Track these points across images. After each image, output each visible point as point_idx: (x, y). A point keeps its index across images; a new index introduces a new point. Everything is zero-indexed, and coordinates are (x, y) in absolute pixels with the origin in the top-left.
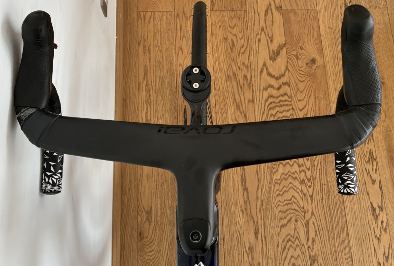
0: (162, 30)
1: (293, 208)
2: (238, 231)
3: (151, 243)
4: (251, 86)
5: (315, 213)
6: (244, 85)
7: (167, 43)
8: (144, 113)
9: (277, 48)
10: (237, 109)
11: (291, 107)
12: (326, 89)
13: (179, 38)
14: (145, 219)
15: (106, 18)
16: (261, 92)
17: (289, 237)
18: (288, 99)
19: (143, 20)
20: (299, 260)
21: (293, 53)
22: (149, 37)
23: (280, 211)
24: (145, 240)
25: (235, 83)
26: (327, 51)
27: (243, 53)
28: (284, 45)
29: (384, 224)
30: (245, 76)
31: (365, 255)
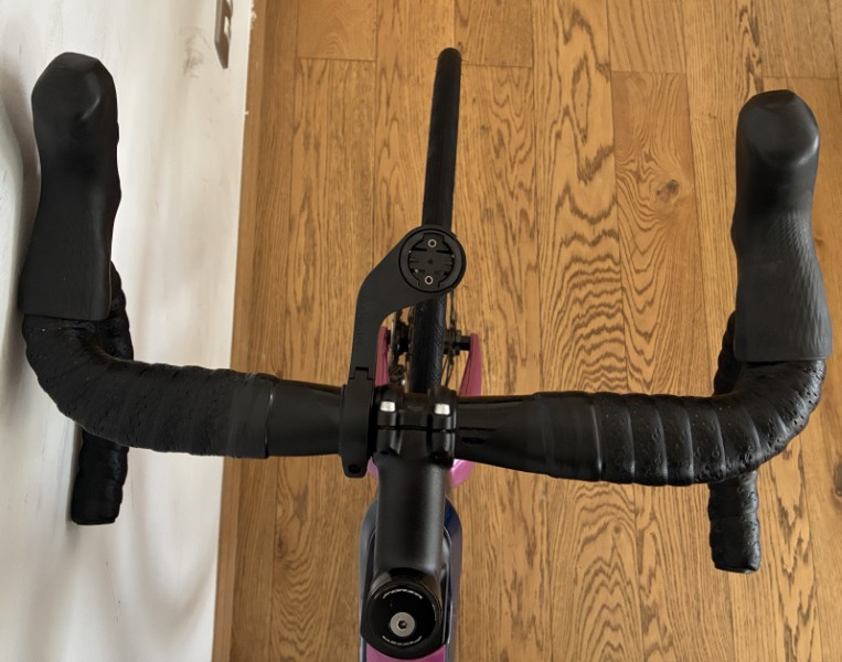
0: (347, 101)
1: (611, 501)
2: (493, 548)
3: (302, 564)
4: (536, 233)
5: (658, 515)
6: (520, 230)
7: (357, 130)
8: (300, 282)
9: (595, 154)
10: (502, 284)
11: (618, 285)
12: (697, 250)
13: (384, 122)
14: (291, 512)
15: (226, 70)
16: (557, 248)
17: (599, 564)
18: (613, 266)
19: (306, 76)
20: (619, 615)
21: (628, 167)
22: (318, 114)
23: (584, 508)
24: (289, 558)
25: (500, 227)
26: (702, 167)
27: (521, 162)
28: (612, 149)
29: (804, 546)
30: (524, 214)
31: (758, 610)
